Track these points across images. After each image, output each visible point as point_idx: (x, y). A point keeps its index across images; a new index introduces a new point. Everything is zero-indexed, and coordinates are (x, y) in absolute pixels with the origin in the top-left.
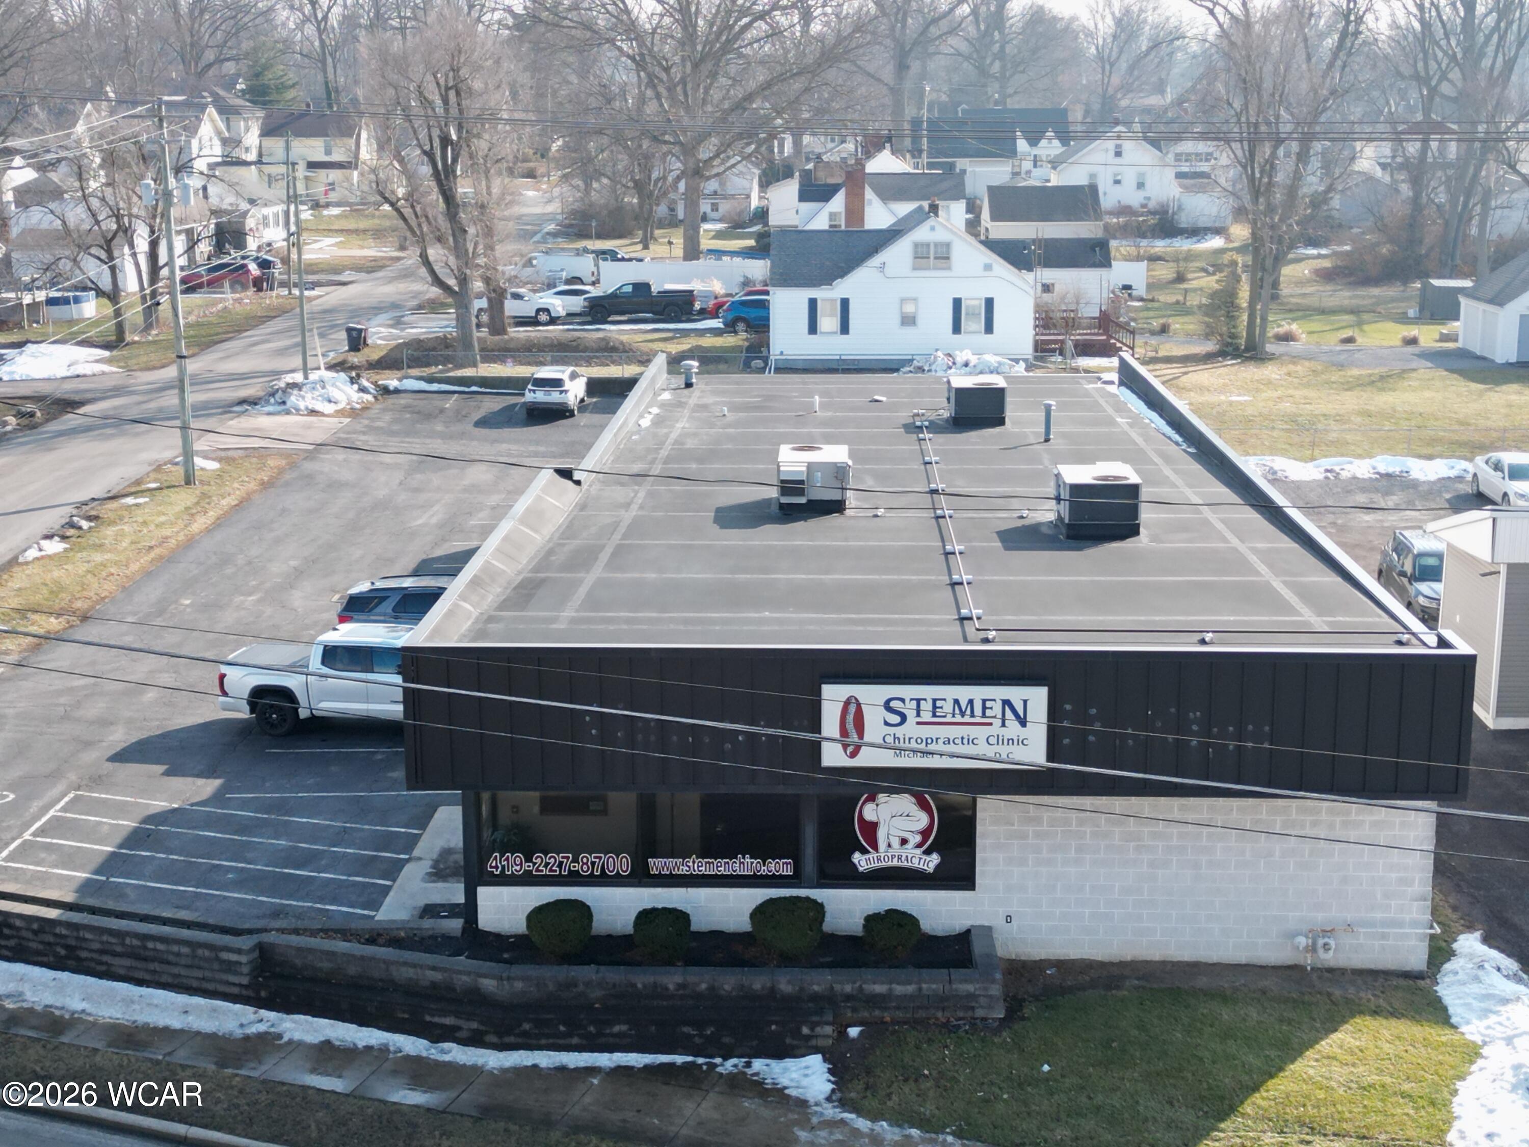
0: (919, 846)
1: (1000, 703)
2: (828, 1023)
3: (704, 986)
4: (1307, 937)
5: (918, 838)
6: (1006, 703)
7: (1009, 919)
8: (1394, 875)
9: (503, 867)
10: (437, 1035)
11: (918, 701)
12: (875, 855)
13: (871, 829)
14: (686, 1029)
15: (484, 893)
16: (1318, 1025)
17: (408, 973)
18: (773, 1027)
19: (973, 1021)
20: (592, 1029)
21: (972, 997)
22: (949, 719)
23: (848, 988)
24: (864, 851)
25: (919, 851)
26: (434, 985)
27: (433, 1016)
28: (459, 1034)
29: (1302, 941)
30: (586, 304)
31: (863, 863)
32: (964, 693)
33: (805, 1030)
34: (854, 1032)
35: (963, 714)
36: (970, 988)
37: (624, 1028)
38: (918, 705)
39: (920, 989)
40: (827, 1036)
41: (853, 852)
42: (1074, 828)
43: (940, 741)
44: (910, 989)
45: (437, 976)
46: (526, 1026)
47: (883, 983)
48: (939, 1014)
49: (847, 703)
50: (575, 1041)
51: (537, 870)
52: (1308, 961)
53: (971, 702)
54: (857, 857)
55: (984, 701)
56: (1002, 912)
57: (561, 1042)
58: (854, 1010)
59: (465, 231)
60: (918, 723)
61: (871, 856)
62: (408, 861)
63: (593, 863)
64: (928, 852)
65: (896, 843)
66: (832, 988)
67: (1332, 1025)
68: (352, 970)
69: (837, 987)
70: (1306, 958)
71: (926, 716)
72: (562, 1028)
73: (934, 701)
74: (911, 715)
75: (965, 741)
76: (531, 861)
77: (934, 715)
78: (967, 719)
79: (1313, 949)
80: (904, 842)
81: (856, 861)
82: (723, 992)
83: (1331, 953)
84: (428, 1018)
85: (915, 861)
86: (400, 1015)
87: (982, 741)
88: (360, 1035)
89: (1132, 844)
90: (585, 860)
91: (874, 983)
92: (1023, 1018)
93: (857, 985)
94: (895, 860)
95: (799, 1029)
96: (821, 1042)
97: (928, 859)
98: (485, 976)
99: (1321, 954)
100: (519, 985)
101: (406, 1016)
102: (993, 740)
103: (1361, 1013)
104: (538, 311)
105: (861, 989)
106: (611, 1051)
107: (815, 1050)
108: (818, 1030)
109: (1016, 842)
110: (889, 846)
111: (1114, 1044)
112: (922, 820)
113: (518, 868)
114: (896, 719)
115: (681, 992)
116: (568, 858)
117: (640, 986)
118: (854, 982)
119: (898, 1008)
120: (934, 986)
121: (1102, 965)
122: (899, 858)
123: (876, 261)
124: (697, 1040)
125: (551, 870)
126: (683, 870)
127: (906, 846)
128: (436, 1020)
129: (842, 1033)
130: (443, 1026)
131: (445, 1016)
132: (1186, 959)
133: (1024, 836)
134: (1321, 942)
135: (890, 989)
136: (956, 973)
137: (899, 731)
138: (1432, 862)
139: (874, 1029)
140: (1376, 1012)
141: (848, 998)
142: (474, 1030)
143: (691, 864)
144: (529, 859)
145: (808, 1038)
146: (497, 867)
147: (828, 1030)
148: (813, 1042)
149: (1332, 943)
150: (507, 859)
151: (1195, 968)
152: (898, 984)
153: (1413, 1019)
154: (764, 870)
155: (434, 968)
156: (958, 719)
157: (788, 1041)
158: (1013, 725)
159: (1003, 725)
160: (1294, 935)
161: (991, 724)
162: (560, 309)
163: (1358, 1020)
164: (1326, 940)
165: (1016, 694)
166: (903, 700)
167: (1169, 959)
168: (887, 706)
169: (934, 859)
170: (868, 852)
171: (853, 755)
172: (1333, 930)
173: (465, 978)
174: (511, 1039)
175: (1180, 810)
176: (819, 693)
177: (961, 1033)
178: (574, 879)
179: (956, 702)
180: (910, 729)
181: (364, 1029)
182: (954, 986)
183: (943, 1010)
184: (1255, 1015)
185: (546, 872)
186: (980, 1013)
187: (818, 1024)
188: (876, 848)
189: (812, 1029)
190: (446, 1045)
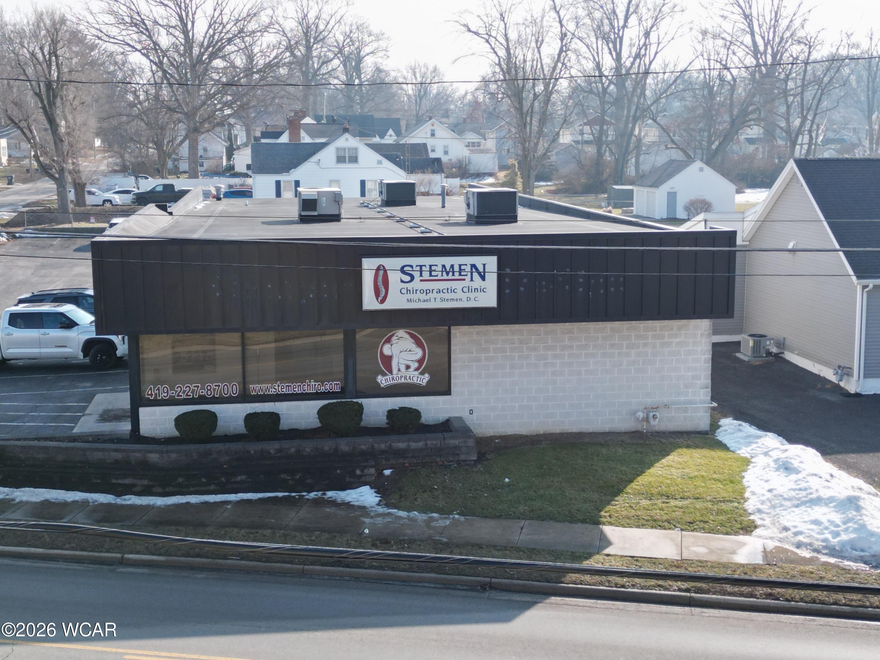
0: (417, 369)
1: (469, 266)
2: (372, 467)
3: (293, 450)
4: (643, 413)
5: (416, 365)
6: (473, 266)
7: (471, 412)
8: (690, 374)
9: (156, 394)
10: (119, 491)
11: (421, 266)
12: (391, 377)
13: (388, 360)
14: (283, 476)
15: (144, 412)
16: (657, 453)
17: (99, 455)
18: (338, 471)
19: (459, 462)
20: (223, 479)
21: (456, 447)
22: (439, 277)
23: (383, 446)
24: (384, 374)
25: (416, 373)
26: (117, 462)
27: (117, 479)
28: (135, 489)
29: (641, 415)
30: (134, 197)
31: (383, 382)
32: (448, 261)
33: (358, 472)
34: (387, 472)
35: (448, 274)
36: (456, 442)
37: (243, 477)
38: (421, 268)
39: (426, 445)
40: (372, 475)
41: (378, 375)
42: (508, 354)
43: (435, 292)
44: (421, 444)
45: (118, 456)
46: (180, 480)
47: (404, 442)
48: (438, 459)
49: (378, 269)
50: (212, 487)
51: (178, 395)
52: (644, 427)
53: (452, 266)
54: (380, 378)
55: (460, 266)
56: (467, 408)
57: (203, 489)
58: (387, 459)
59: (62, 141)
60: (421, 281)
61: (388, 377)
62: (83, 416)
63: (214, 390)
64: (422, 373)
65: (403, 368)
66: (373, 446)
67: (666, 453)
68: (60, 458)
69: (376, 446)
70: (643, 426)
71: (426, 275)
72: (204, 480)
73: (431, 266)
74: (416, 274)
75: (449, 291)
76: (174, 390)
77: (431, 275)
78: (450, 276)
79: (646, 419)
80: (408, 367)
81: (379, 381)
82: (305, 453)
83: (657, 420)
84: (114, 481)
85: (415, 379)
86: (95, 481)
87: (459, 291)
88: (69, 495)
89: (542, 362)
90: (209, 388)
91: (399, 442)
92: (488, 459)
93: (388, 444)
94: (403, 379)
95: (354, 471)
96: (368, 479)
97: (423, 377)
98: (151, 452)
99: (652, 422)
100: (174, 456)
101: (99, 481)
102: (466, 290)
103: (680, 447)
104: (105, 201)
105: (390, 446)
106: (236, 493)
107: (365, 484)
108: (366, 471)
109: (474, 364)
110: (399, 370)
111: (544, 467)
112: (419, 353)
113: (165, 395)
114: (408, 278)
115: (279, 454)
116: (198, 387)
117: (252, 452)
118: (387, 442)
119: (413, 457)
120: (435, 442)
121: (526, 437)
122: (405, 378)
123: (315, 158)
124: (291, 482)
125: (187, 395)
126: (272, 391)
127: (409, 370)
128: (120, 481)
129: (380, 473)
130: (124, 485)
131: (125, 478)
132: (574, 431)
133: (479, 360)
134: (651, 414)
135: (408, 445)
136: (447, 435)
137: (410, 286)
138: (710, 365)
139: (399, 471)
140: (688, 447)
141: (383, 452)
142: (146, 485)
143: (276, 387)
144: (172, 388)
145: (361, 476)
146: (151, 395)
147: (372, 471)
148: (363, 479)
149: (657, 414)
150: (158, 389)
151: (580, 435)
152: (414, 442)
153: (709, 448)
154: (323, 389)
155: (116, 450)
156: (445, 277)
157: (348, 479)
158: (477, 281)
159: (472, 280)
160: (634, 413)
161: (464, 280)
162: (118, 200)
163: (679, 450)
164: (654, 413)
165: (478, 261)
166: (411, 266)
167: (565, 431)
168: (402, 270)
169: (426, 377)
170: (386, 375)
171: (383, 301)
172: (658, 407)
173: (137, 454)
174: (171, 489)
175: (569, 340)
176: (360, 265)
177: (452, 467)
178: (202, 400)
179: (444, 266)
180: (417, 284)
181: (70, 492)
182: (447, 442)
183: (440, 456)
184: (621, 451)
185: (184, 396)
186: (463, 457)
187: (366, 467)
188: (391, 372)
189: (362, 471)
190: (127, 497)
